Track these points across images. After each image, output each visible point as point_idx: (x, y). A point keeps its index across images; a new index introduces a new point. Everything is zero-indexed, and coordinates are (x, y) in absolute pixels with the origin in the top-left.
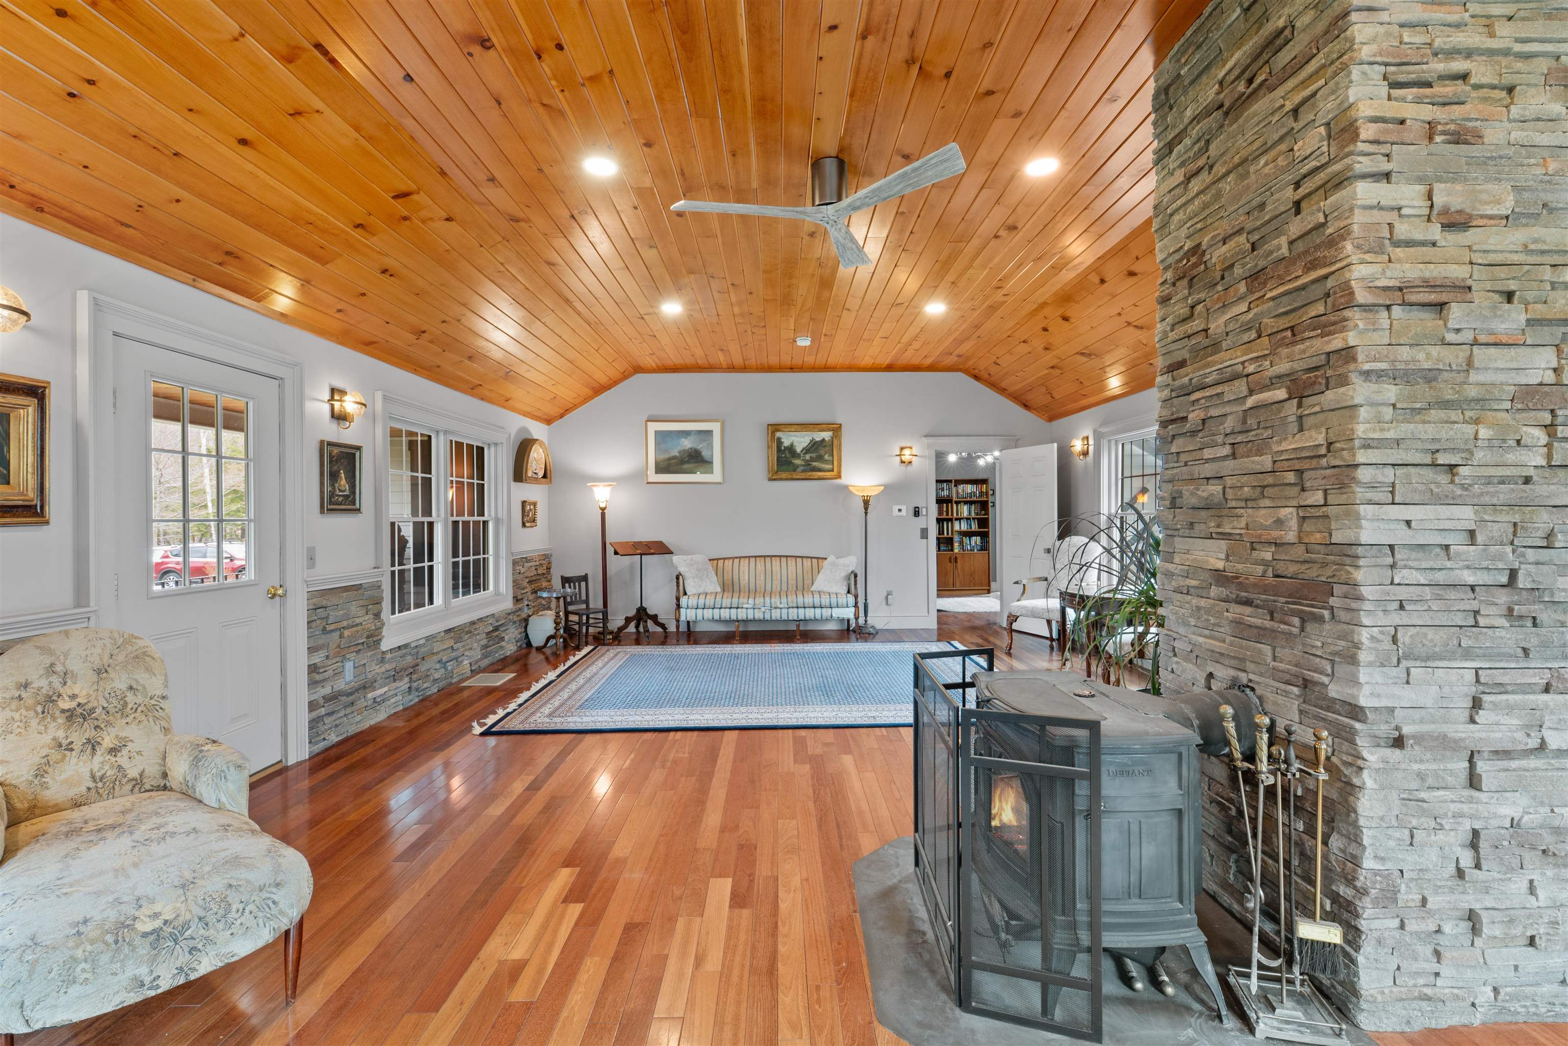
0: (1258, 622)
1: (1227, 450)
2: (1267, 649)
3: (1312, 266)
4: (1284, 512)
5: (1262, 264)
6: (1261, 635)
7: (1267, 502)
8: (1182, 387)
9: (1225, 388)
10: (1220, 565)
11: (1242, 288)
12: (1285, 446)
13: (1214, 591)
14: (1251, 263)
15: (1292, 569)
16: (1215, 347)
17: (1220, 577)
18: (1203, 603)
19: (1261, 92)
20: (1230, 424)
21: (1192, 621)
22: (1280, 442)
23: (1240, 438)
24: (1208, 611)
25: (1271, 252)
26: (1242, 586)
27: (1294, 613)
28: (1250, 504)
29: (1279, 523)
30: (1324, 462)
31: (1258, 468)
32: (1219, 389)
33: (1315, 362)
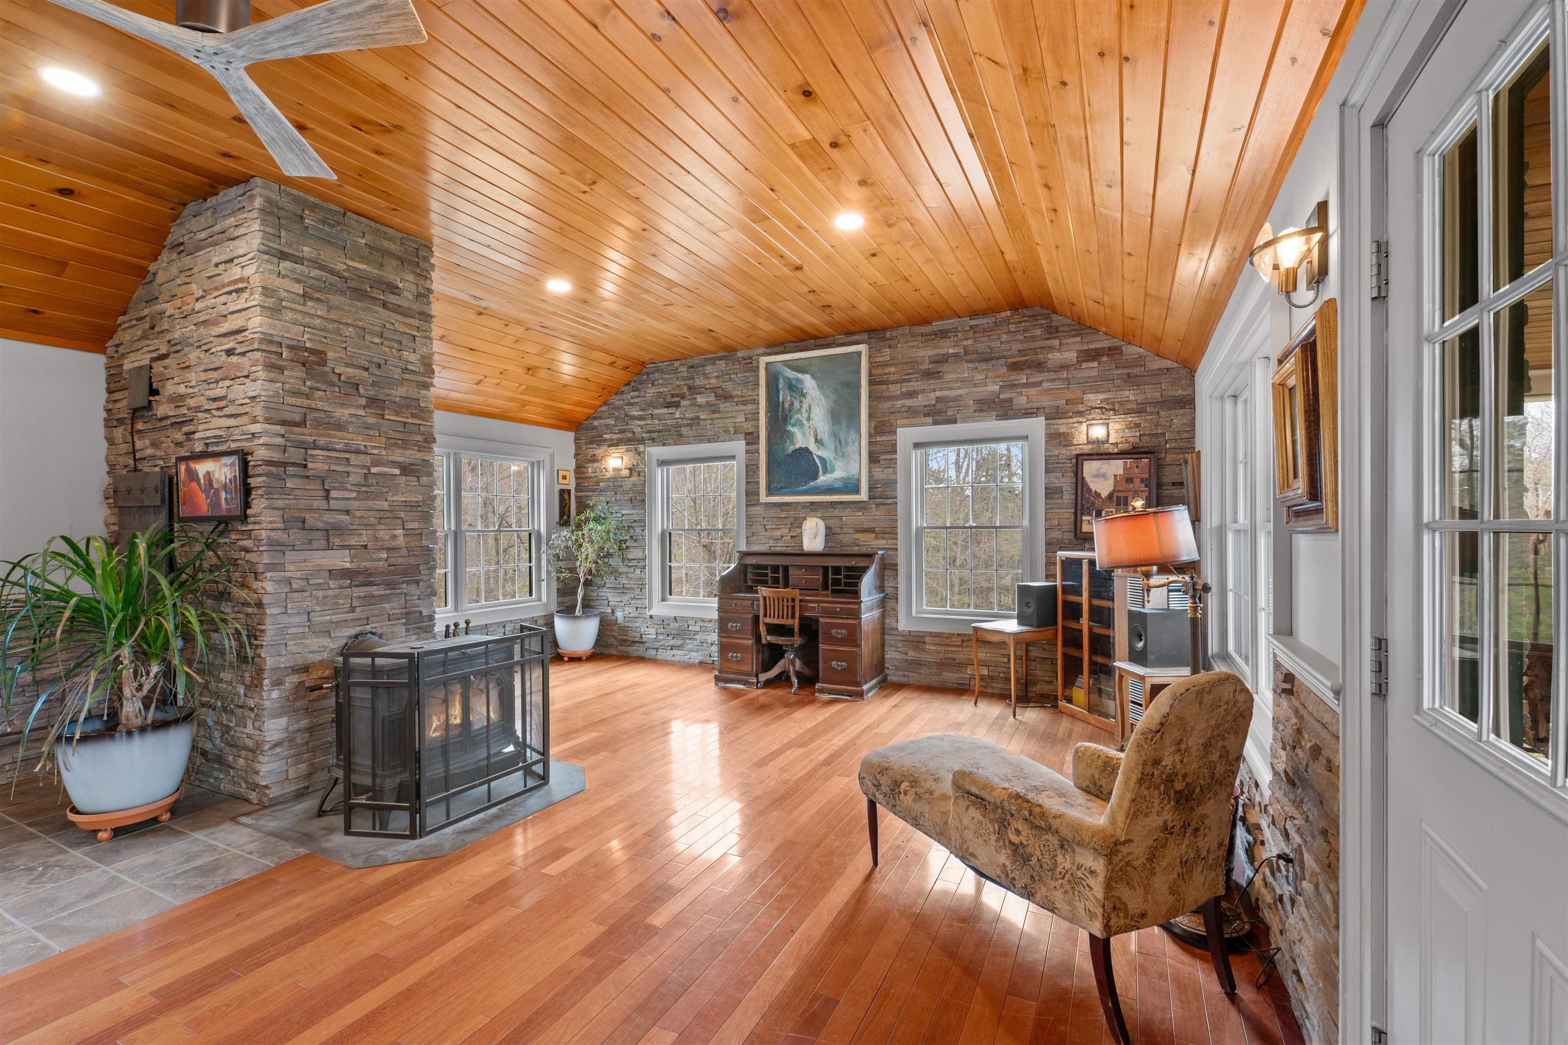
0: (383, 592)
1: (354, 495)
2: (387, 606)
3: (414, 416)
4: (397, 532)
5: (381, 397)
6: (383, 598)
7: (382, 527)
8: (303, 442)
9: (352, 457)
10: (348, 565)
11: (363, 401)
12: (395, 498)
13: (332, 584)
14: (372, 393)
15: (400, 560)
16: (340, 426)
17: (345, 573)
18: (330, 593)
19: (378, 302)
20: (353, 479)
21: (318, 608)
22: (393, 495)
23: (364, 489)
24: (335, 597)
25: (389, 395)
26: (370, 575)
27: (404, 582)
28: (368, 528)
29: (394, 537)
30: (420, 509)
31: (379, 508)
32: (347, 455)
33: (416, 462)
